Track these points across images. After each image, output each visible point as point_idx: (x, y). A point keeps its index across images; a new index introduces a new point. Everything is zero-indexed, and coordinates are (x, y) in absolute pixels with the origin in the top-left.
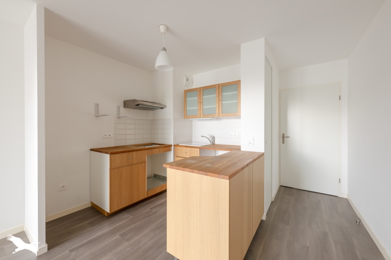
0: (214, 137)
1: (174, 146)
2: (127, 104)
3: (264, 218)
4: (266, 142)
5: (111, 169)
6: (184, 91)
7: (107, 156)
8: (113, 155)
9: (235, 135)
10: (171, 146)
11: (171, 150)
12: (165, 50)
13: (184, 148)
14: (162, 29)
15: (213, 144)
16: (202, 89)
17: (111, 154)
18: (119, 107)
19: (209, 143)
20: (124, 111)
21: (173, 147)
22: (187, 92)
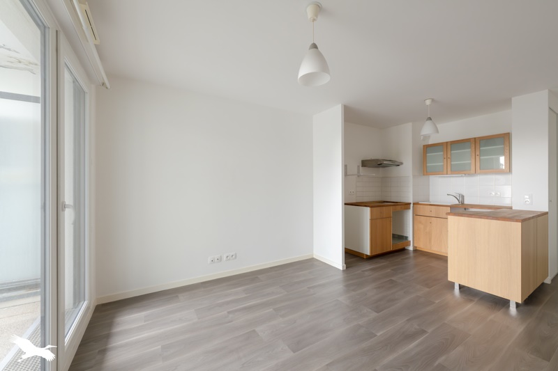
0: (463, 196)
1: (414, 204)
2: (365, 163)
3: (548, 281)
4: (550, 201)
5: (371, 220)
6: (424, 146)
7: (368, 210)
8: (373, 208)
9: (496, 194)
10: (410, 204)
11: (410, 208)
12: (430, 119)
13: (427, 206)
14: (428, 102)
15: (463, 204)
16: (449, 144)
17: (371, 207)
18: (358, 166)
19: (457, 202)
20: (363, 171)
21: (412, 205)
22: (428, 148)
